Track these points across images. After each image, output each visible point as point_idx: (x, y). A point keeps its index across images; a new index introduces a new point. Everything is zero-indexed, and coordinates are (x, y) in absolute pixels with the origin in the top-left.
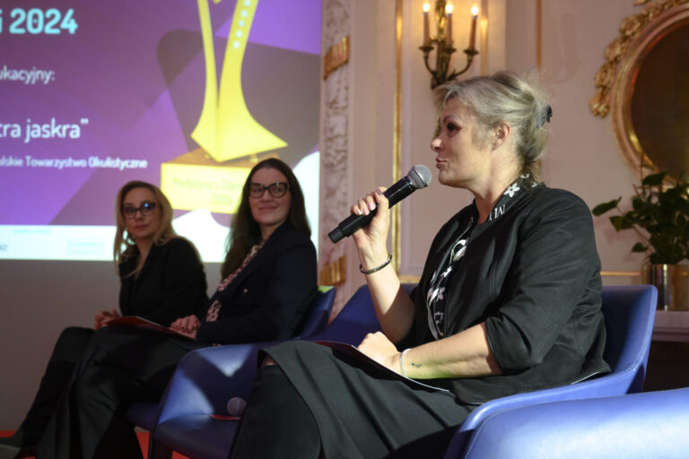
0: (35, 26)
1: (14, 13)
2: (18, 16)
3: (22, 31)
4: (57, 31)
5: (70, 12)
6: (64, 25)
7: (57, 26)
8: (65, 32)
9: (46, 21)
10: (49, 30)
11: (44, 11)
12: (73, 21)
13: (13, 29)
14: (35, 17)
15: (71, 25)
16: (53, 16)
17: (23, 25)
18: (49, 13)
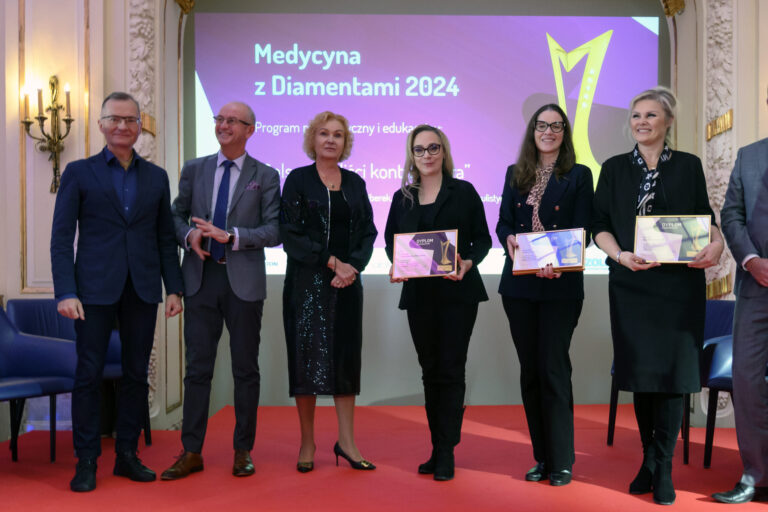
0: (426, 90)
1: (408, 81)
2: (412, 82)
3: (416, 94)
4: (443, 94)
5: (453, 79)
6: (448, 90)
7: (443, 90)
8: (450, 94)
9: (435, 86)
10: (436, 94)
11: (433, 78)
12: (455, 86)
13: (408, 93)
14: (426, 83)
15: (455, 90)
16: (440, 82)
17: (416, 89)
18: (436, 80)
